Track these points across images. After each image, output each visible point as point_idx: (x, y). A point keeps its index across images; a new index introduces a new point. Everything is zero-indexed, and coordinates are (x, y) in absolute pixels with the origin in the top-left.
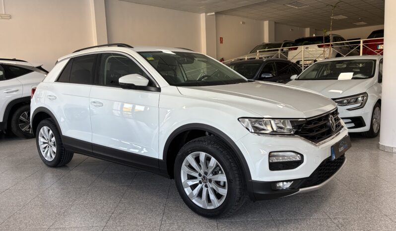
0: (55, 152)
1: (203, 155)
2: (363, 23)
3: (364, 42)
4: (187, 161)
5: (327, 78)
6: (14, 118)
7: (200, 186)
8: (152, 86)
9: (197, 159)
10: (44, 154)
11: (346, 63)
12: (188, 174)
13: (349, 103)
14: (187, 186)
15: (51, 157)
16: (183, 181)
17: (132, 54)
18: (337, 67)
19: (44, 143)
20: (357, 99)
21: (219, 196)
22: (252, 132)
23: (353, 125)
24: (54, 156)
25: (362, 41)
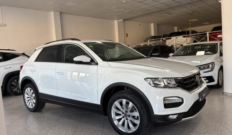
0: (35, 102)
1: (124, 101)
2: (207, 23)
3: (209, 34)
4: (115, 105)
5: (190, 54)
6: (9, 83)
7: (123, 119)
8: (92, 62)
9: (121, 104)
10: (28, 104)
11: (200, 45)
12: (115, 113)
13: (204, 68)
14: (115, 120)
15: (32, 105)
16: (113, 116)
17: (80, 44)
18: (195, 48)
19: (28, 98)
20: (209, 66)
21: (135, 125)
22: (153, 86)
23: (207, 81)
24: (34, 105)
25: (208, 33)
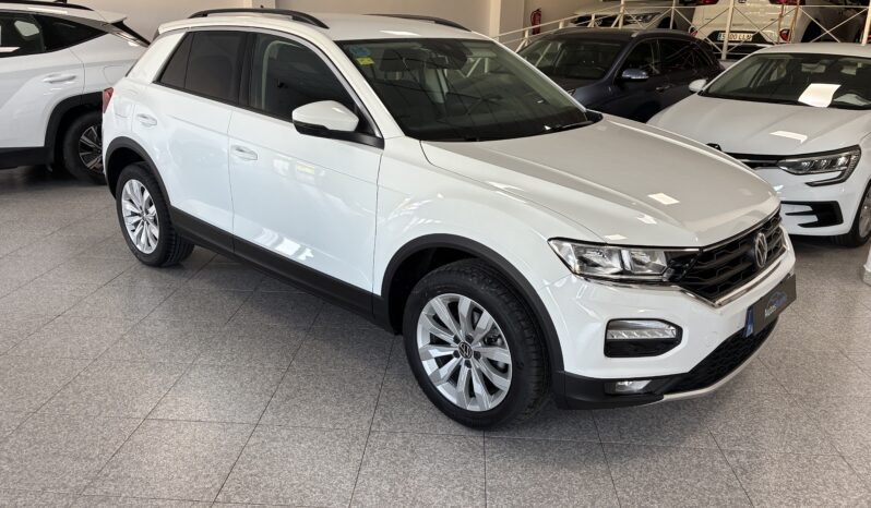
0: (157, 237)
1: (465, 304)
4: (432, 308)
6: (69, 139)
7: (454, 361)
8: (364, 131)
10: (133, 237)
11: (826, 61)
12: (431, 335)
13: (814, 168)
14: (429, 357)
15: (149, 245)
16: (420, 345)
18: (804, 70)
19: (134, 214)
20: (834, 161)
21: (491, 389)
22: (575, 273)
23: (814, 219)
24: (154, 246)
